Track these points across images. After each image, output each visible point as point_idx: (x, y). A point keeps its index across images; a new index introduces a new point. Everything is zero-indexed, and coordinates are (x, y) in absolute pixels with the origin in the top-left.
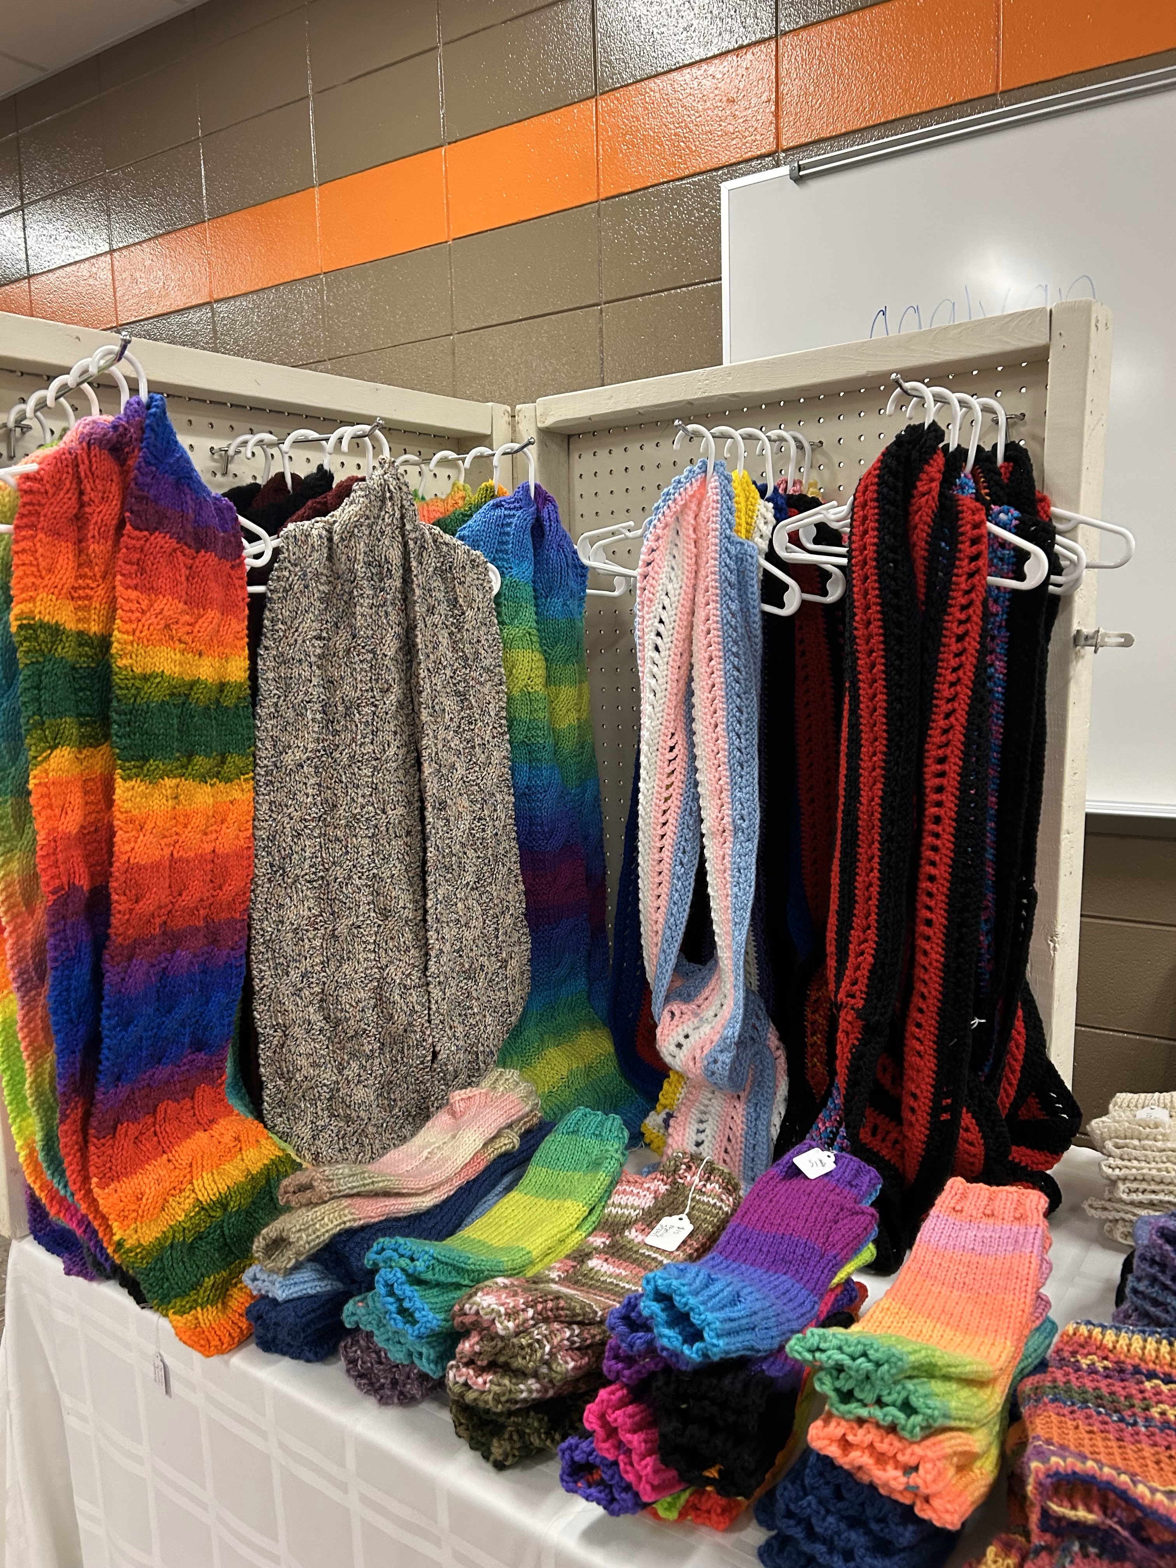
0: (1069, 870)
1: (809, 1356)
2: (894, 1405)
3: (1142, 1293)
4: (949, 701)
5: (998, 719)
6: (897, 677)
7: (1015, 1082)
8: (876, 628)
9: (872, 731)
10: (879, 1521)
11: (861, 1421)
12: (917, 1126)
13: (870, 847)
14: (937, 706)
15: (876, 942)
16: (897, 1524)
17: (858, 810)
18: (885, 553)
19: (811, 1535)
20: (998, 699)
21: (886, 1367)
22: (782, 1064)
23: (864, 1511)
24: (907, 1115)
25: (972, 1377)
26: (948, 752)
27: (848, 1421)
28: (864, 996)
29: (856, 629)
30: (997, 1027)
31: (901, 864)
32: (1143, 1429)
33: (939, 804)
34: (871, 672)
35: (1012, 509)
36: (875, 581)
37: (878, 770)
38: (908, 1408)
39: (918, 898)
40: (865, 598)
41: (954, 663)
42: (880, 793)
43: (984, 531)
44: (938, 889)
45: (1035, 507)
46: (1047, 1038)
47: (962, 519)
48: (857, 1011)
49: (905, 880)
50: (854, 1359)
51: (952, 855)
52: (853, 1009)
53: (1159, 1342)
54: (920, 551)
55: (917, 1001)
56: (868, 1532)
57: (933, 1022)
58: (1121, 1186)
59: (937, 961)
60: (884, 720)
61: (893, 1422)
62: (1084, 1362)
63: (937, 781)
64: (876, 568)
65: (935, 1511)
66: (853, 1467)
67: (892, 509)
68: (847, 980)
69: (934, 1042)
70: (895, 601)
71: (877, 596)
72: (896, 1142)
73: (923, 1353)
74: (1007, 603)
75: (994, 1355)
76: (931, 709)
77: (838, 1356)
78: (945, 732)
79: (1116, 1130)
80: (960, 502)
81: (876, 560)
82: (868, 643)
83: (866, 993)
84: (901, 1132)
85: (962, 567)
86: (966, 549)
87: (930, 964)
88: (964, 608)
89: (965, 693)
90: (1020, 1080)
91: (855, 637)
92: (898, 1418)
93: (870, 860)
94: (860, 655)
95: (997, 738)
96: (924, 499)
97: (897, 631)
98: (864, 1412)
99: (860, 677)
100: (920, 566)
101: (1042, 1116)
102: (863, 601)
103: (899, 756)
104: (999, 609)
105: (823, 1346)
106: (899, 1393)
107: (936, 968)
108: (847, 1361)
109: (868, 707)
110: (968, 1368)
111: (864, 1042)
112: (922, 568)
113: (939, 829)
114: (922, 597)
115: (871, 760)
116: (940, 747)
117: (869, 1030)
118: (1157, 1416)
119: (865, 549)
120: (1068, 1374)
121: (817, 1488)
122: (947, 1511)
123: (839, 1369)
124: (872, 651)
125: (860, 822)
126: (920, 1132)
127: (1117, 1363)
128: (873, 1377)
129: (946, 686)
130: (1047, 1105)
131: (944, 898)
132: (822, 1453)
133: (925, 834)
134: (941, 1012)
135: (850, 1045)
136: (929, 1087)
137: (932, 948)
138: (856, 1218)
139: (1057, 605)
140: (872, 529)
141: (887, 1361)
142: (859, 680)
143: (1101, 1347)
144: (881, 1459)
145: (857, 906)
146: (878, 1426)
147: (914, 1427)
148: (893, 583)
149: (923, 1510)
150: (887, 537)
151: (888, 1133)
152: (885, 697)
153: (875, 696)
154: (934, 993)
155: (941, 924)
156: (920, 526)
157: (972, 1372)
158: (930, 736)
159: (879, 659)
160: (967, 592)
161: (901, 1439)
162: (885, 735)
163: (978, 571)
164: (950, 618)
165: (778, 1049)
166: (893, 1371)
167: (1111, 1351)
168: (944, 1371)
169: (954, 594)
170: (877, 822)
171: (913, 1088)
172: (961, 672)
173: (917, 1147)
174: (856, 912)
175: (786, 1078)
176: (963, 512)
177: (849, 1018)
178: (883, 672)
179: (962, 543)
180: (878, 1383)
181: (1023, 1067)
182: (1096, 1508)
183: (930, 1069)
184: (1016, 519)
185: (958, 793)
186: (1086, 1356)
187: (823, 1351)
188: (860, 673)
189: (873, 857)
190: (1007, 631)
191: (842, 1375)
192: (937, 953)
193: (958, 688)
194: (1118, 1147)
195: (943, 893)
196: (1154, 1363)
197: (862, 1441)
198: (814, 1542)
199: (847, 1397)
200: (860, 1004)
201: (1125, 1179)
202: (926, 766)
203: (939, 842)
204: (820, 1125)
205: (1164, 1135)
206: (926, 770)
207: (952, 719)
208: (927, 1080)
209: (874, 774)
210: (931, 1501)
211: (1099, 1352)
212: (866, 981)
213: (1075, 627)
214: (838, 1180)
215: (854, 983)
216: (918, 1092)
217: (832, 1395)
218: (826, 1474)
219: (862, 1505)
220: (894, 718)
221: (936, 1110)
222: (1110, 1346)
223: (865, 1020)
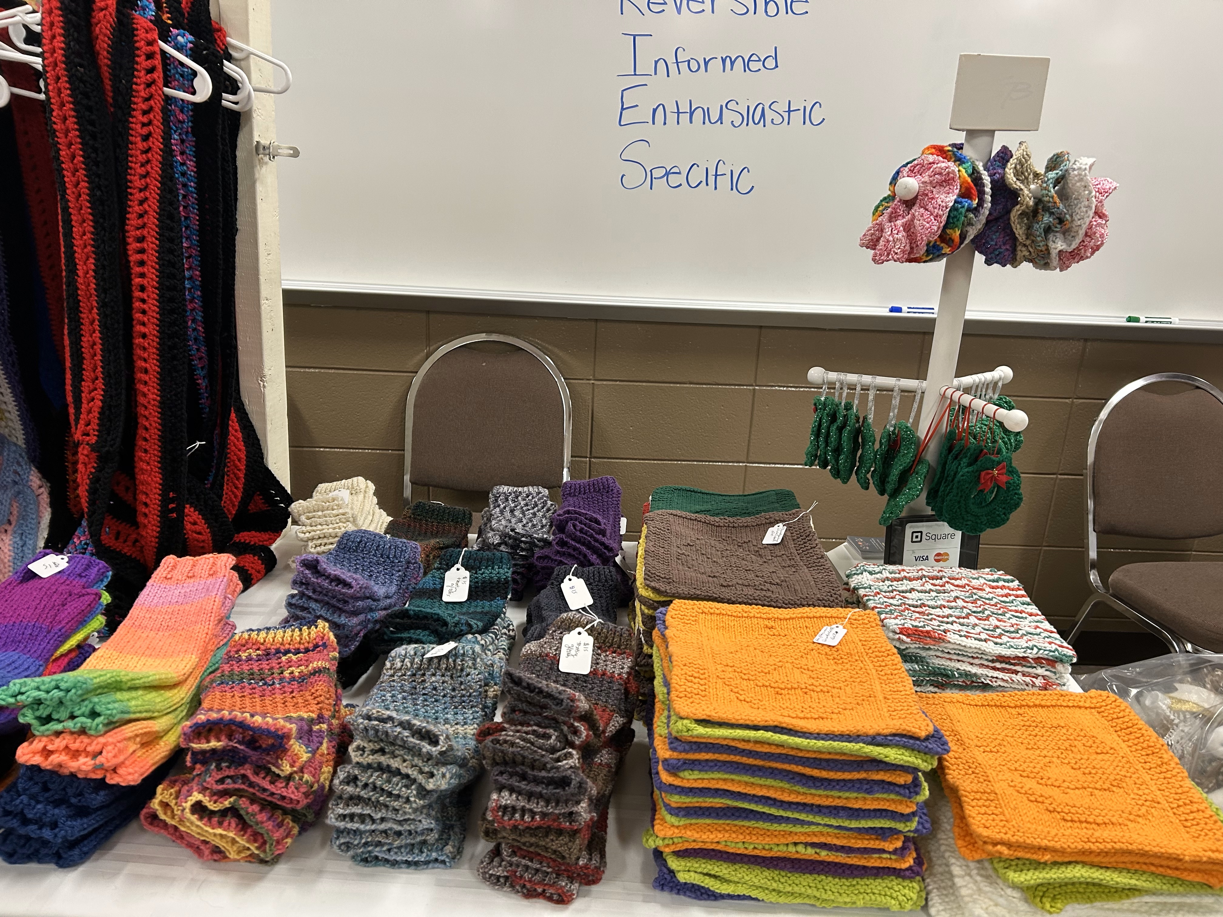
0: (271, 327)
1: (12, 700)
2: (83, 715)
3: (294, 604)
4: (141, 190)
5: (194, 208)
6: (94, 168)
7: (241, 486)
8: (71, 122)
9: (80, 214)
10: (76, 796)
11: (58, 734)
12: (150, 526)
13: (91, 313)
14: (131, 194)
15: (103, 390)
16: (90, 794)
17: (76, 281)
18: (72, 57)
19: (26, 822)
20: (192, 192)
21: (73, 691)
22: (45, 498)
23: (67, 793)
24: (141, 519)
25: (155, 683)
26: (145, 232)
27: (47, 736)
28: (96, 433)
29: (55, 123)
30: (216, 446)
31: (116, 326)
32: (278, 686)
33: (142, 275)
34: (72, 162)
35: (187, 34)
36: (66, 82)
37: (89, 247)
38: (94, 714)
39: (134, 352)
40: (59, 96)
41: (142, 158)
42: (93, 267)
43: (157, 49)
44: (149, 344)
45: (212, 36)
46: (265, 453)
47: (137, 36)
48: (91, 446)
49: (121, 338)
50: (48, 692)
51: (158, 316)
52: (88, 444)
53: (293, 631)
54: (104, 59)
55: (141, 432)
56: (70, 805)
57: (156, 447)
58: (310, 544)
59: (154, 400)
60: (89, 205)
61: (82, 727)
62: (244, 655)
63: (138, 257)
64: (65, 70)
65: (121, 776)
66: (55, 766)
67: (74, 18)
68: (82, 422)
69: (158, 462)
70: (85, 102)
71: (69, 96)
72: (136, 541)
73: (108, 675)
74: (191, 113)
75: (181, 666)
76: (127, 196)
77: (36, 693)
78: (141, 216)
79: (308, 507)
80: (135, 21)
81: (64, 63)
82: (66, 136)
83: (97, 431)
84: (139, 534)
85: (140, 78)
86: (143, 63)
87: (149, 402)
88: (145, 113)
89: (155, 185)
90: (244, 484)
91: (55, 131)
92: (85, 723)
93: (92, 323)
94: (61, 146)
95: (195, 224)
96: (101, 14)
97: (90, 128)
98: (59, 727)
99: (63, 166)
100: (106, 72)
101: (265, 507)
102: (58, 99)
103: (104, 235)
104: (185, 117)
105: (23, 690)
106: (86, 706)
107: (154, 405)
108: (43, 695)
109: (73, 193)
110: (151, 678)
111: (99, 469)
112: (107, 74)
113: (145, 296)
114: (110, 100)
115: (81, 239)
116: (138, 229)
117: (103, 459)
118: (287, 675)
119: (54, 52)
120: (232, 665)
121: (27, 790)
122: (130, 774)
123: (38, 702)
124: (70, 144)
125: (79, 292)
126: (153, 530)
127: (265, 650)
128: (64, 700)
129: (137, 177)
130: (269, 499)
131: (155, 350)
132: (28, 764)
133: (134, 300)
134: (162, 438)
135: (88, 473)
136: (157, 496)
137: (149, 390)
138: (82, 599)
139: (239, 120)
140: (59, 35)
141: (75, 687)
142: (63, 169)
143: (257, 642)
144: (76, 754)
145: (85, 362)
146: (72, 733)
147: (98, 725)
148: (82, 85)
149: (112, 779)
150: (72, 43)
151: (129, 535)
152: (87, 185)
153: (78, 183)
154: (154, 425)
155: (154, 371)
156: (101, 37)
157: (156, 680)
158: (128, 219)
159: (77, 151)
160: (147, 99)
161: (89, 736)
162: (91, 217)
163: (154, 82)
164: (134, 120)
165: (40, 487)
166: (80, 692)
167: (262, 644)
168: (129, 684)
169: (135, 100)
170: (93, 291)
171: (143, 498)
172: (149, 167)
173: (151, 542)
174: (84, 366)
175: (49, 510)
176: (137, 30)
177: (85, 452)
178: (83, 163)
179: (138, 56)
180: (69, 703)
181: (246, 475)
182: (223, 738)
183: (157, 482)
184: (190, 42)
185: (157, 266)
186: (245, 651)
187: (23, 694)
188: (63, 163)
189: (94, 321)
190: (194, 136)
191: (41, 706)
192: (153, 393)
193: (148, 180)
194: (308, 518)
195: (153, 347)
196: (290, 644)
197: (58, 747)
198: (27, 825)
199: (47, 720)
200: (94, 440)
201: (313, 539)
202: (128, 244)
203: (145, 306)
204: (75, 540)
205: (338, 505)
206: (128, 247)
207: (146, 206)
208: (155, 491)
209: (85, 250)
210: (118, 771)
211: (254, 647)
212: (97, 421)
213: (256, 138)
214: (69, 575)
215: (88, 424)
216: (148, 501)
217: (34, 722)
218: (35, 778)
219: (64, 789)
220: (96, 202)
221: (164, 512)
222: (262, 641)
223: (98, 452)
